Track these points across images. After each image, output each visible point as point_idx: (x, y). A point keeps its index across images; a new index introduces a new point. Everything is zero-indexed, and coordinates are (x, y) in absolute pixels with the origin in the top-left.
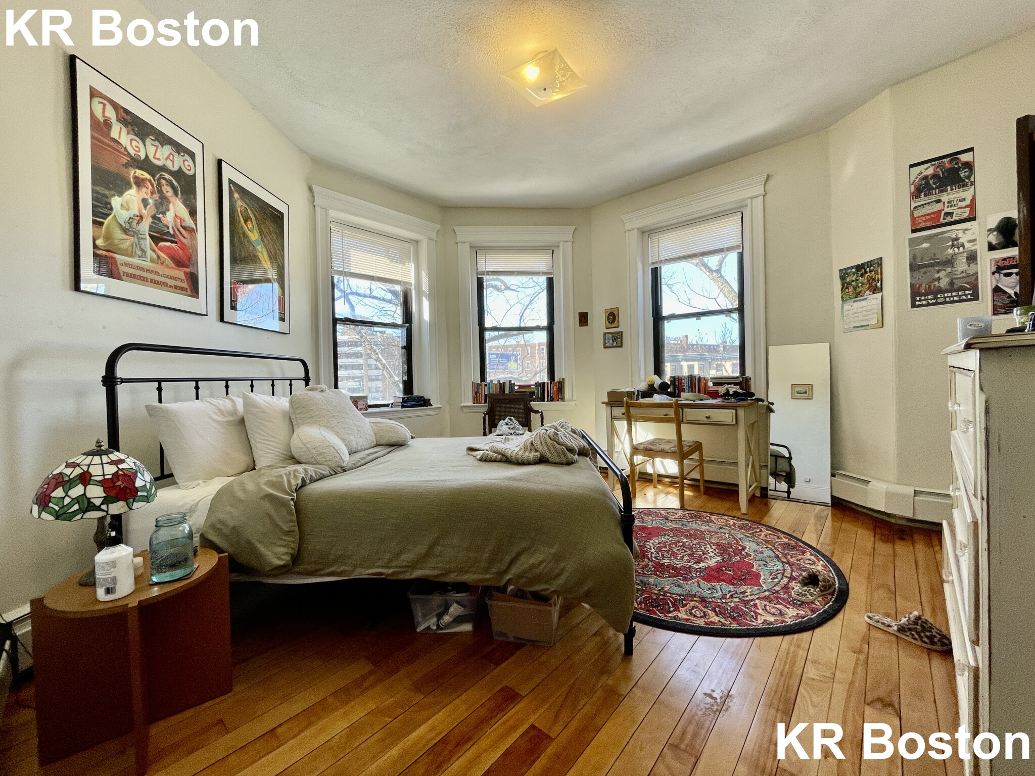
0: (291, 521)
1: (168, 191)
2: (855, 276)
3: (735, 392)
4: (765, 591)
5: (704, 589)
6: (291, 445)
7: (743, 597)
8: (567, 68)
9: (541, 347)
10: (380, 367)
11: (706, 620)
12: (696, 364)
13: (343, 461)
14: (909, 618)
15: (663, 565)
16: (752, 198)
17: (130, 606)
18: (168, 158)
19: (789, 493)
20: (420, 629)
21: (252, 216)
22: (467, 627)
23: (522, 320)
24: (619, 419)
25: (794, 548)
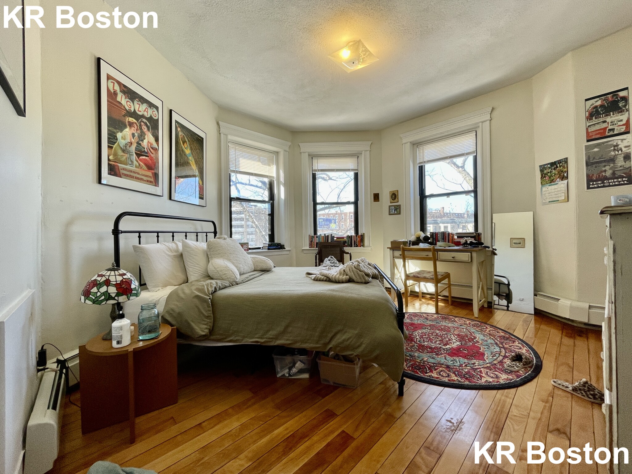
0: (210, 311)
1: (145, 128)
2: (550, 169)
3: (471, 242)
4: (488, 363)
5: (449, 361)
6: (208, 269)
7: (473, 366)
8: (366, 50)
9: (351, 215)
10: (254, 226)
11: (449, 379)
12: (449, 225)
13: (237, 278)
14: (580, 383)
15: (424, 346)
16: (482, 122)
17: (129, 351)
18: (145, 111)
19: (508, 306)
20: (279, 375)
21: (187, 140)
22: (306, 376)
23: (339, 198)
24: (398, 258)
25: (507, 339)
